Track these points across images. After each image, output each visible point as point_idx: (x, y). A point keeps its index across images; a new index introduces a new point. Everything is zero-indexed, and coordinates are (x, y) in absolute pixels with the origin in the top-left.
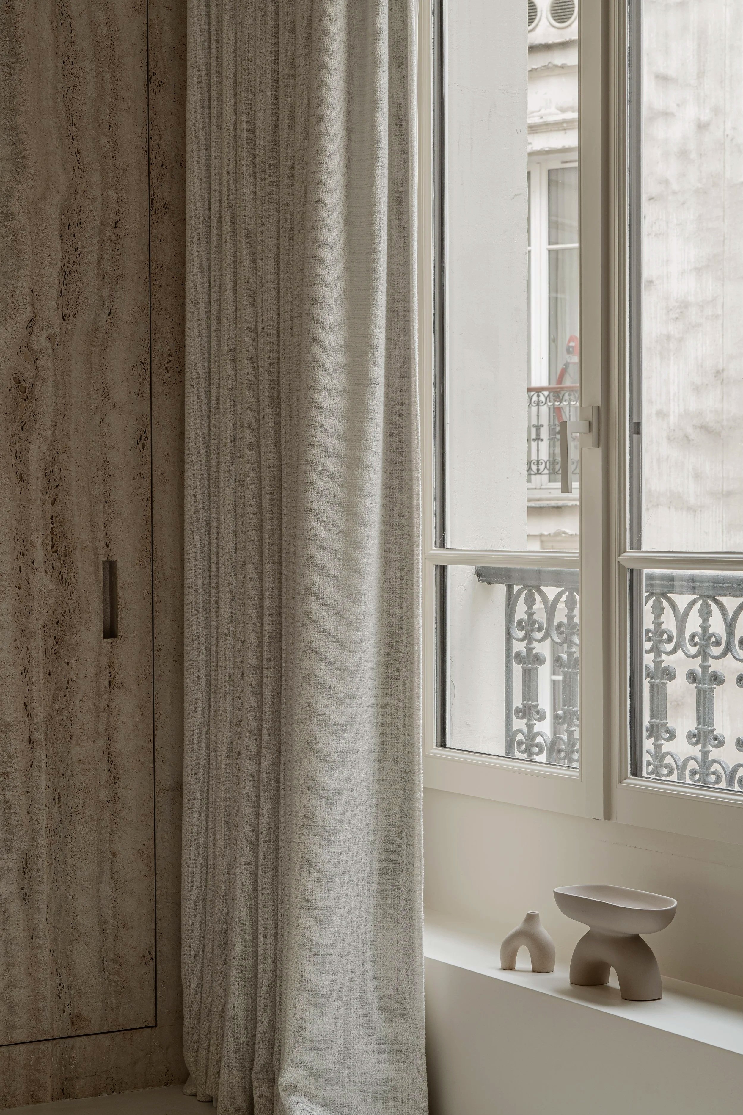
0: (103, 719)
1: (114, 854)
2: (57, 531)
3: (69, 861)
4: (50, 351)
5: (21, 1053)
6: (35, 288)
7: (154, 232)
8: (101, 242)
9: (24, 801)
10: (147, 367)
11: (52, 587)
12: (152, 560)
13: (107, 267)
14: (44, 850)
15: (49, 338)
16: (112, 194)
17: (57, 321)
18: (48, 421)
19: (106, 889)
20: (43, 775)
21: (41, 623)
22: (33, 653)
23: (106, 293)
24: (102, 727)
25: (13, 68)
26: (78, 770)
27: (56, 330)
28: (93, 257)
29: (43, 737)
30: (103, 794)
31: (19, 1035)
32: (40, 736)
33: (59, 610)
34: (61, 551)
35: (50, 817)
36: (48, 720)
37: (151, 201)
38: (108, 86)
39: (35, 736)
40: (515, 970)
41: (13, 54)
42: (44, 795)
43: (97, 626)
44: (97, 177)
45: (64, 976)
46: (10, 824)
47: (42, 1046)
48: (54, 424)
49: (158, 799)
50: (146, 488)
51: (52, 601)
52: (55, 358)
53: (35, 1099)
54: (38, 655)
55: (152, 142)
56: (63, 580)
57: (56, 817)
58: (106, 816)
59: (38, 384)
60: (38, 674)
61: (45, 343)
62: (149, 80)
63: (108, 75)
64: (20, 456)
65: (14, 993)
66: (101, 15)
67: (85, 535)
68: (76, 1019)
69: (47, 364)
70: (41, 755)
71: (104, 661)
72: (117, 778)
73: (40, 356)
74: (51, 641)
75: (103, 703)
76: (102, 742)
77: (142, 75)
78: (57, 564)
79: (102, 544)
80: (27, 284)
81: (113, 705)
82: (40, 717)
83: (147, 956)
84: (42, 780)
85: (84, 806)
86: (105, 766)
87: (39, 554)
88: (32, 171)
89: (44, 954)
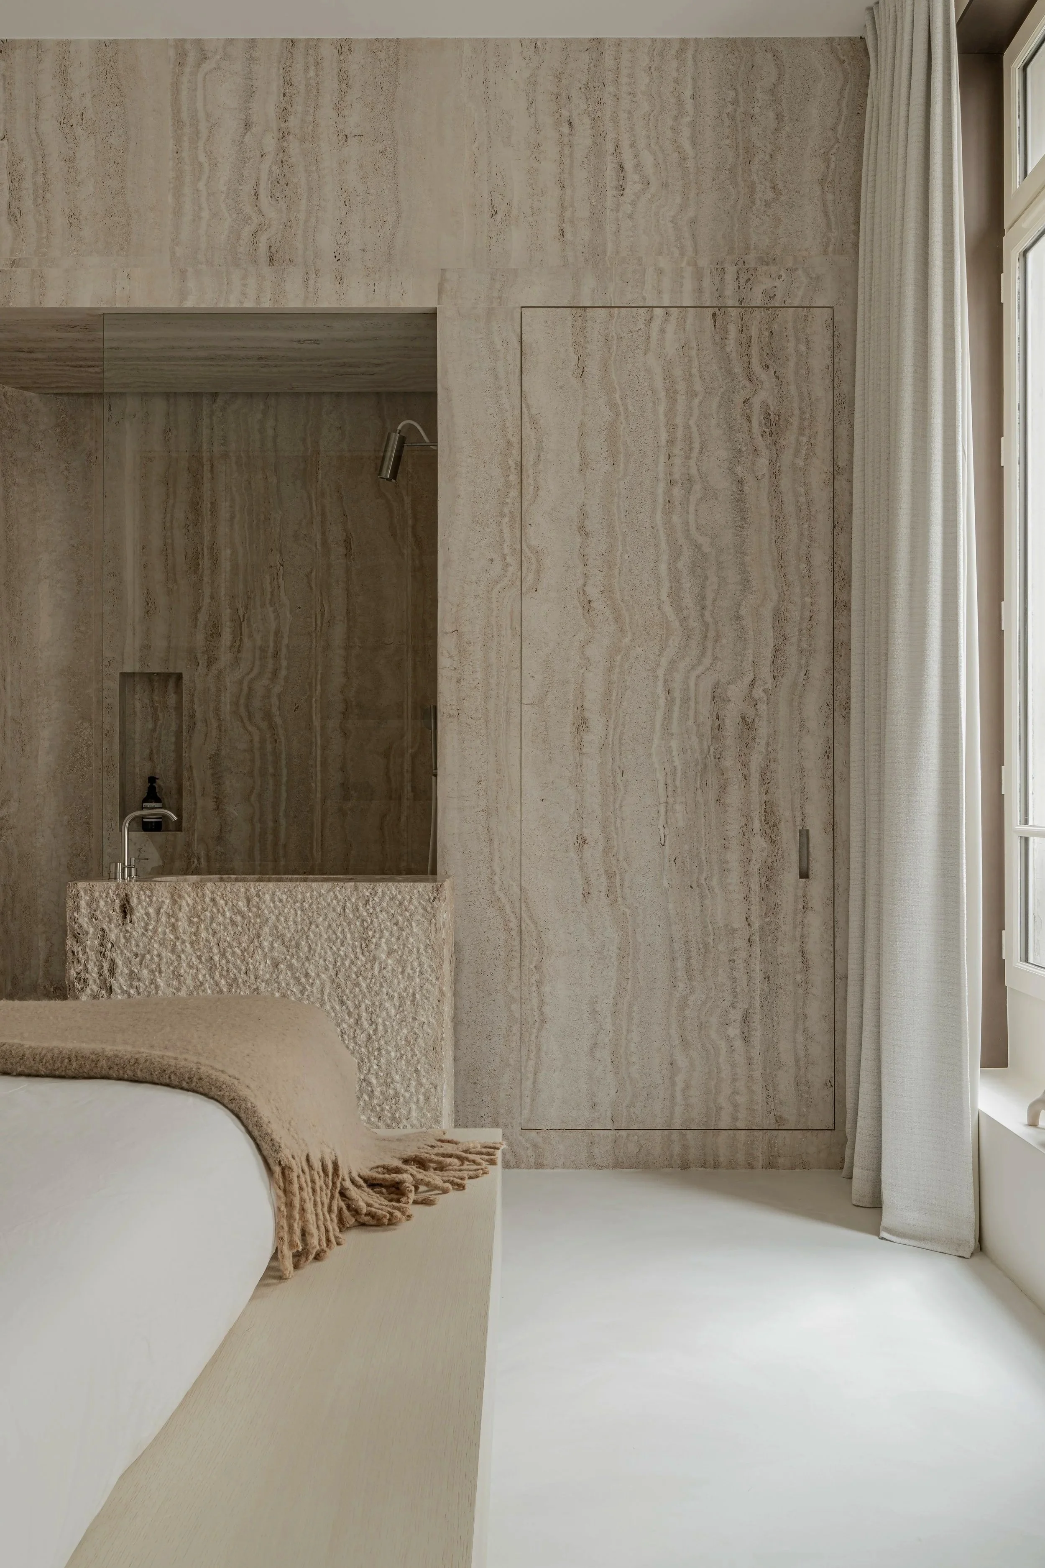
0: (799, 929)
1: (805, 1016)
2: (769, 810)
3: (775, 1018)
4: (765, 699)
5: (742, 1136)
6: (755, 660)
7: (837, 621)
8: (800, 630)
9: (745, 978)
10: (831, 707)
11: (765, 845)
12: (834, 830)
13: (804, 645)
14: (758, 1010)
15: (764, 691)
16: (808, 600)
17: (770, 680)
18: (763, 743)
19: (800, 1038)
20: (758, 962)
21: (757, 867)
22: (752, 886)
23: (803, 662)
24: (798, 935)
25: (743, 528)
26: (781, 961)
27: (769, 686)
28: (794, 640)
29: (758, 939)
30: (799, 978)
31: (740, 1125)
32: (756, 938)
33: (770, 860)
34: (771, 823)
35: (762, 990)
36: (762, 927)
37: (835, 603)
38: (806, 533)
39: (753, 938)
40: (1038, 1128)
41: (743, 519)
42: (758, 976)
43: (795, 870)
44: (797, 590)
45: (771, 1090)
46: (736, 992)
47: (755, 1133)
48: (768, 744)
49: (837, 983)
50: (830, 783)
51: (765, 854)
52: (768, 703)
53: (751, 1166)
54: (755, 887)
55: (835, 565)
56: (773, 842)
57: (767, 990)
58: (800, 991)
59: (757, 719)
60: (755, 899)
61: (762, 695)
62: (834, 527)
63: (806, 526)
64: (745, 764)
65: (737, 1097)
66: (802, 490)
67: (788, 814)
68: (779, 1119)
69: (763, 707)
70: (757, 950)
71: (800, 893)
72: (808, 968)
73: (759, 703)
74: (764, 879)
75: (799, 919)
76: (798, 944)
77: (830, 524)
78: (769, 831)
79: (799, 819)
80: (751, 658)
81: (805, 921)
82: (756, 925)
83: (828, 1083)
84: (757, 966)
85: (785, 985)
86: (800, 960)
87: (757, 825)
88: (754, 589)
89: (757, 1074)
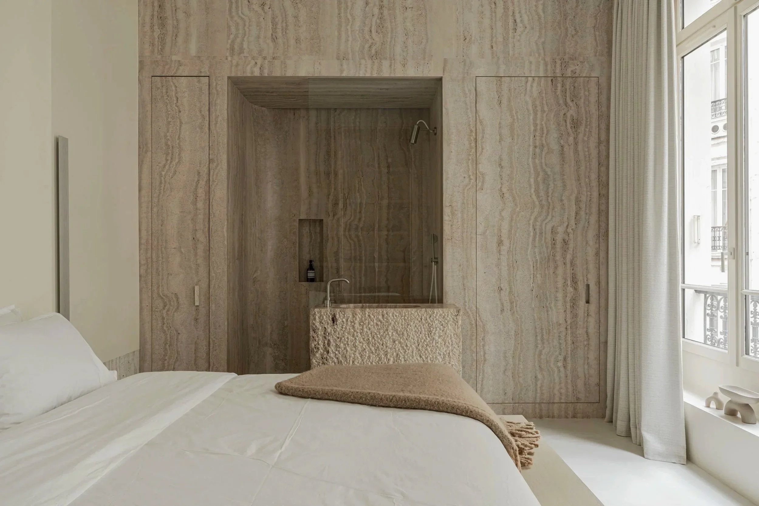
0: (586, 324)
1: (588, 358)
2: (574, 277)
3: (576, 359)
4: (572, 232)
5: (563, 405)
6: (568, 217)
7: (600, 202)
8: (586, 205)
9: (565, 343)
10: (598, 236)
11: (572, 290)
12: (599, 284)
13: (587, 211)
14: (570, 356)
15: (572, 229)
16: (589, 193)
17: (574, 225)
18: (572, 250)
19: (586, 367)
20: (569, 337)
21: (569, 299)
22: (567, 307)
23: (587, 218)
24: (585, 326)
25: (563, 165)
26: (579, 336)
27: (574, 227)
28: (583, 209)
29: (569, 328)
30: (585, 343)
31: (563, 401)
32: (569, 327)
33: (574, 296)
34: (575, 282)
35: (571, 348)
36: (571, 323)
37: (599, 194)
38: (588, 167)
39: (568, 327)
41: (563, 161)
42: (570, 342)
43: (584, 300)
44: (585, 189)
45: (575, 388)
46: (561, 348)
47: (568, 404)
48: (573, 250)
49: (600, 345)
50: (598, 266)
51: (572, 294)
52: (573, 234)
53: (567, 417)
54: (568, 307)
55: (600, 180)
56: (575, 289)
57: (573, 348)
58: (586, 348)
59: (569, 241)
60: (568, 312)
61: (571, 231)
62: (599, 164)
63: (588, 164)
64: (564, 258)
65: (561, 390)
66: (586, 150)
67: (581, 278)
68: (578, 399)
69: (571, 236)
70: (569, 332)
71: (586, 309)
72: (589, 339)
73: (570, 234)
74: (572, 304)
75: (586, 320)
76: (585, 330)
77: (597, 164)
78: (574, 285)
79: (585, 280)
80: (567, 216)
81: (588, 320)
82: (569, 322)
83: (597, 384)
84: (569, 338)
85: (580, 345)
86: (586, 335)
87: (569, 283)
88: (568, 189)
89: (569, 381)
